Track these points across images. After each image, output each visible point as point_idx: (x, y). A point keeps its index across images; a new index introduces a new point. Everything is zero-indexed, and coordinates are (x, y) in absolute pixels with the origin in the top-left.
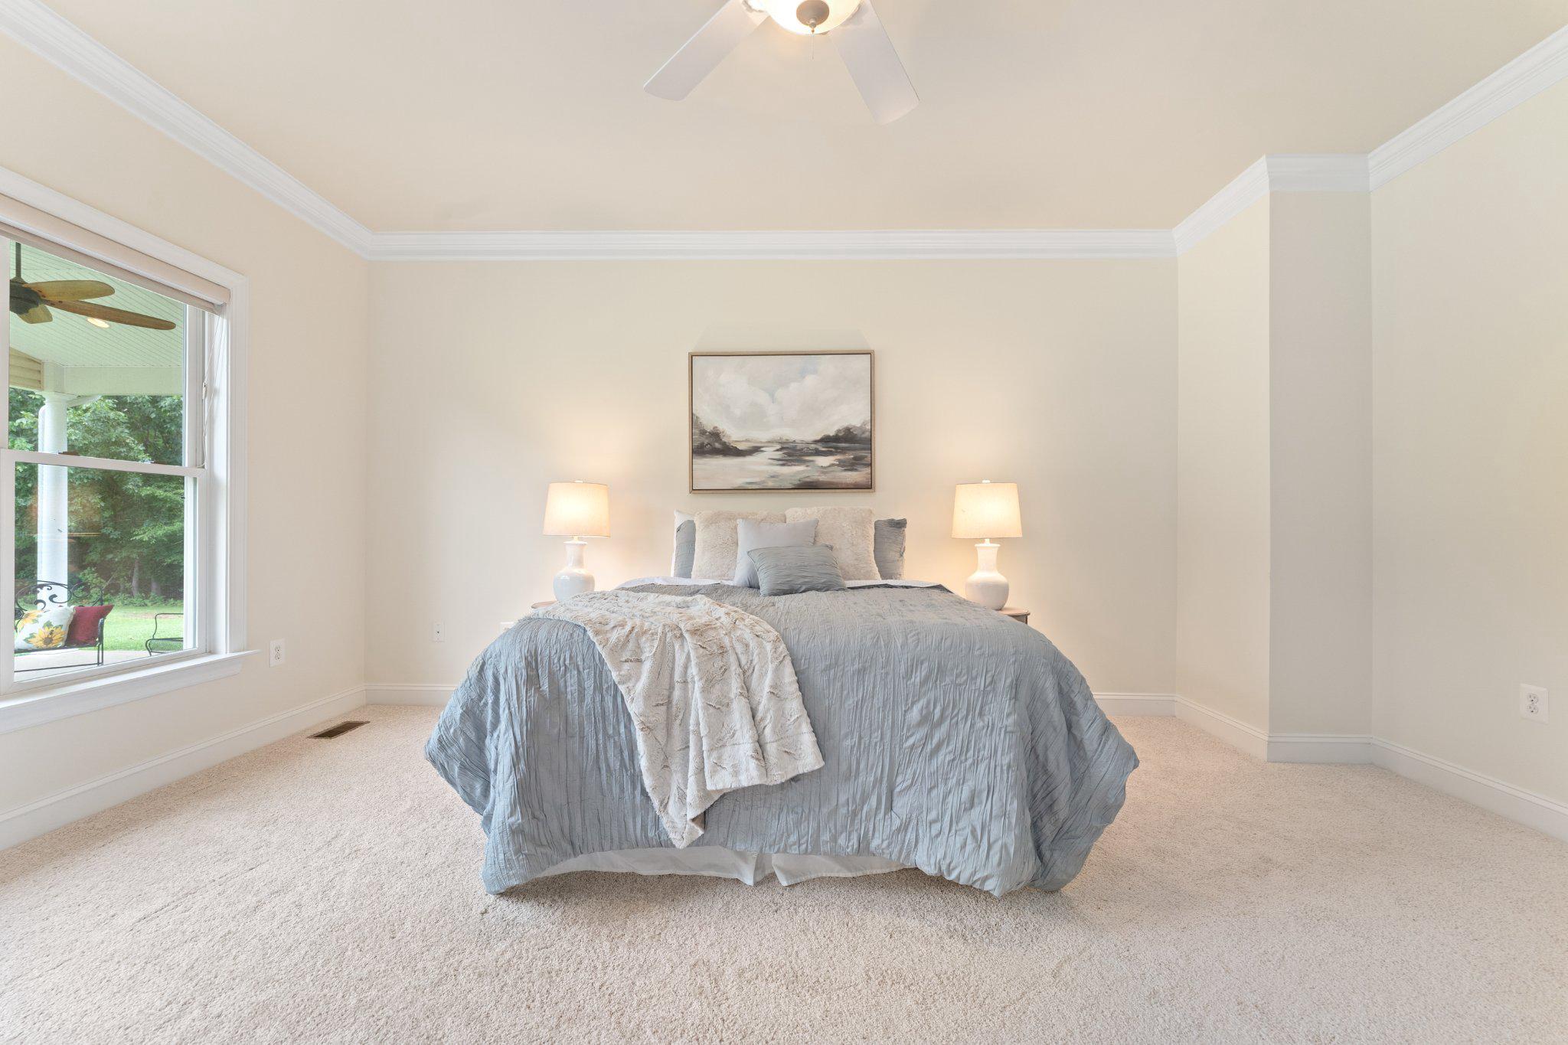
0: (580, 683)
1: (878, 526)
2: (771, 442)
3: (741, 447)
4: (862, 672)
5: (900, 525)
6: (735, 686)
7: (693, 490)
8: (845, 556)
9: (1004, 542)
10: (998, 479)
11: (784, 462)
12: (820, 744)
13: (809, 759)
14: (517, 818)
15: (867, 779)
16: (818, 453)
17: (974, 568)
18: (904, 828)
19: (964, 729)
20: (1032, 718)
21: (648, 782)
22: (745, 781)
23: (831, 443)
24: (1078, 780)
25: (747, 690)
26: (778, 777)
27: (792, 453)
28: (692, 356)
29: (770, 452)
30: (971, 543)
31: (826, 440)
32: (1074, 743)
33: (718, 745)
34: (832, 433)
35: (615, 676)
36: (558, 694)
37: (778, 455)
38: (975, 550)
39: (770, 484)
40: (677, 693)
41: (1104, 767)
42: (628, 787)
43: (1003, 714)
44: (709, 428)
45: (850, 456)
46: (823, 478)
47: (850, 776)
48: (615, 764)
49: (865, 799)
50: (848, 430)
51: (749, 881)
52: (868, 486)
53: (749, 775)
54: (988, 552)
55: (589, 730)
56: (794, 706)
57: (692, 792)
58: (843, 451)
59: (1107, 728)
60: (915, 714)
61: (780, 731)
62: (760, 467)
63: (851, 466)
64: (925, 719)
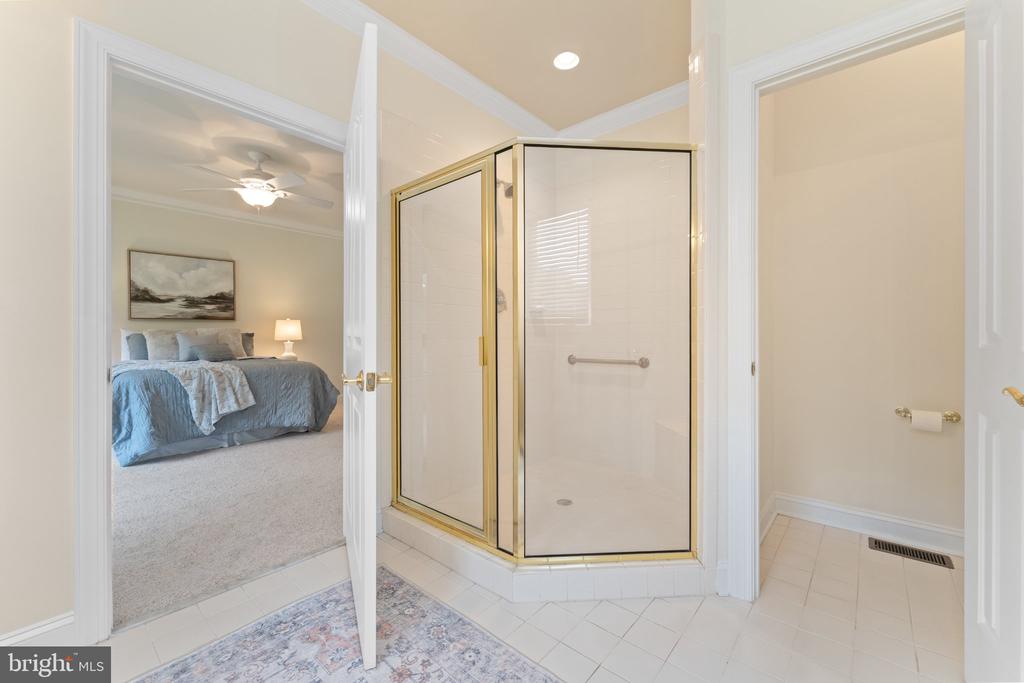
0: (167, 389)
1: (243, 335)
2: (180, 297)
3: (162, 298)
4: (266, 378)
5: (252, 335)
6: (227, 384)
7: (131, 318)
8: (232, 347)
9: (296, 342)
10: (293, 318)
11: (187, 307)
12: (255, 398)
13: (251, 401)
14: (153, 430)
15: (269, 406)
16: (207, 303)
17: (284, 350)
18: (280, 417)
19: (296, 390)
20: (314, 384)
21: (194, 416)
22: (233, 410)
23: (213, 299)
24: (325, 400)
25: (231, 385)
26: (243, 408)
27: (192, 302)
28: (129, 251)
29: (180, 302)
30: (282, 343)
31: (211, 297)
32: (325, 391)
33: (222, 401)
34: (214, 294)
35: (182, 384)
36: (158, 393)
37: (185, 303)
38: (284, 345)
39: (180, 316)
40: (206, 388)
41: (332, 395)
42: (186, 419)
43: (307, 384)
44: (142, 288)
45: (223, 305)
46: (209, 314)
47: (263, 406)
48: (181, 413)
49: (268, 411)
50: (222, 294)
51: (226, 445)
52: (232, 319)
53: (234, 408)
54: (288, 345)
55: (171, 403)
56: (247, 388)
57: (214, 415)
58: (220, 303)
59: (333, 386)
60: (283, 387)
61: (243, 395)
62: (174, 308)
63: (224, 310)
64: (286, 388)
